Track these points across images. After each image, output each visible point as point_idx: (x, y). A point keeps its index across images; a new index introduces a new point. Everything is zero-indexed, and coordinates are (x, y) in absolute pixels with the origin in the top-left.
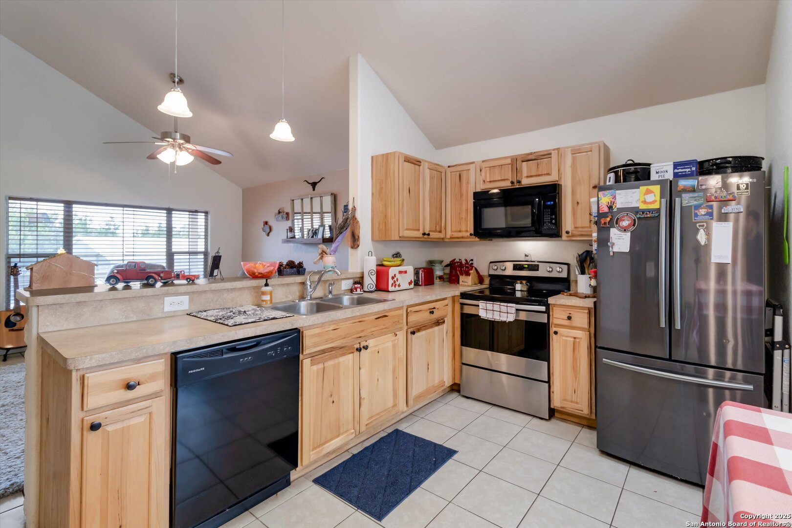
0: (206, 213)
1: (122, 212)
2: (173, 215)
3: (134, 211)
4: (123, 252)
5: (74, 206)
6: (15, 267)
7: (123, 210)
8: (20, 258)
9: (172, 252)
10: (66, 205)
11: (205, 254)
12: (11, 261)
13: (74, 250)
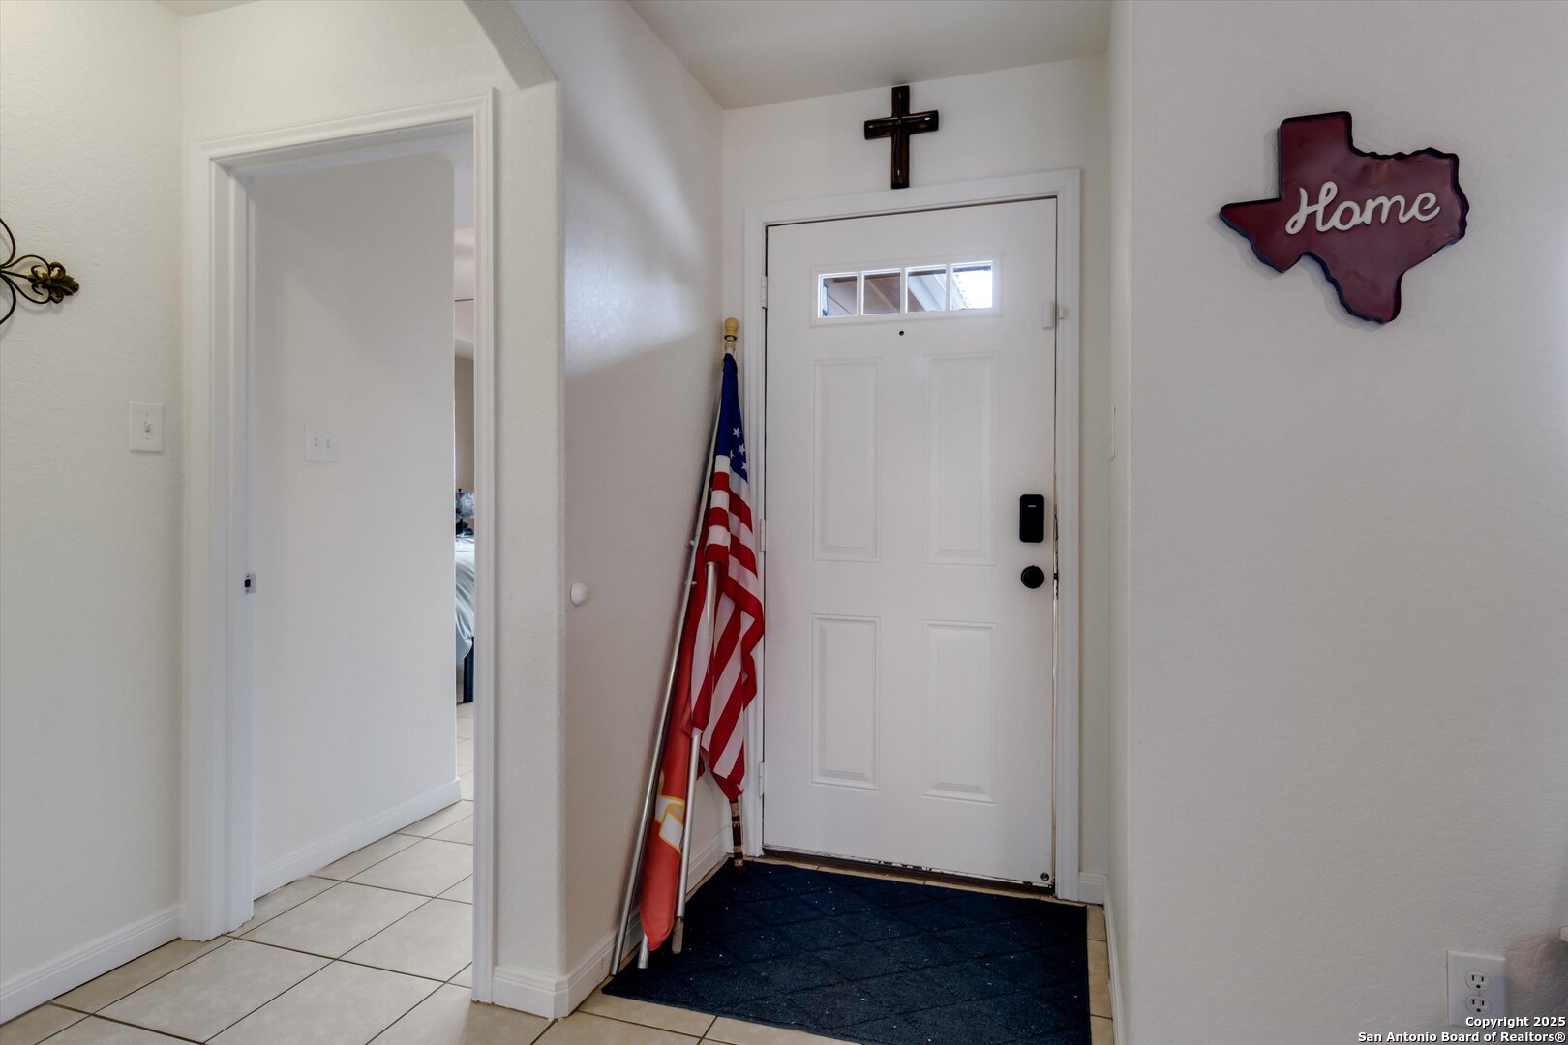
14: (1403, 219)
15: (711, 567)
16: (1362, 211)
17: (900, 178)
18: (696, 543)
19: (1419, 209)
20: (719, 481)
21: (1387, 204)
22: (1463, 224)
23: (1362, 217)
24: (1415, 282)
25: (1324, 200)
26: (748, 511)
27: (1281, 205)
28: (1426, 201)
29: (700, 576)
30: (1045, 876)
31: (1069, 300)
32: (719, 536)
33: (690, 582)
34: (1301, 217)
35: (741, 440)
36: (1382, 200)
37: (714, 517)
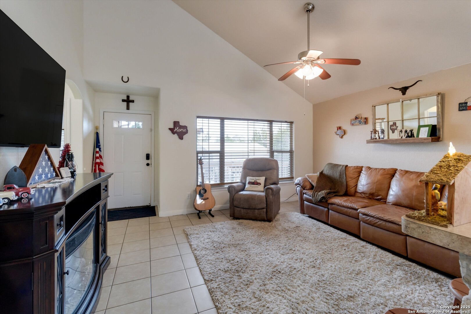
0: (291, 123)
1: (247, 124)
2: (273, 125)
3: (254, 123)
4: (248, 151)
5: (225, 121)
6: (201, 159)
7: (248, 122)
8: (202, 154)
9: (273, 150)
10: (221, 120)
11: (291, 152)
12: (199, 155)
13: (225, 149)
14: (183, 131)
15: (97, 166)
17: (128, 108)
18: (94, 162)
20: (97, 152)
22: (187, 132)
23: (180, 131)
24: (184, 137)
25: (177, 129)
26: (102, 157)
27: (174, 129)
28: (185, 130)
29: (95, 166)
30: (149, 204)
31: (153, 128)
32: (98, 161)
33: (94, 168)
34: (176, 129)
35: (100, 146)
36: (182, 129)
37: (97, 158)
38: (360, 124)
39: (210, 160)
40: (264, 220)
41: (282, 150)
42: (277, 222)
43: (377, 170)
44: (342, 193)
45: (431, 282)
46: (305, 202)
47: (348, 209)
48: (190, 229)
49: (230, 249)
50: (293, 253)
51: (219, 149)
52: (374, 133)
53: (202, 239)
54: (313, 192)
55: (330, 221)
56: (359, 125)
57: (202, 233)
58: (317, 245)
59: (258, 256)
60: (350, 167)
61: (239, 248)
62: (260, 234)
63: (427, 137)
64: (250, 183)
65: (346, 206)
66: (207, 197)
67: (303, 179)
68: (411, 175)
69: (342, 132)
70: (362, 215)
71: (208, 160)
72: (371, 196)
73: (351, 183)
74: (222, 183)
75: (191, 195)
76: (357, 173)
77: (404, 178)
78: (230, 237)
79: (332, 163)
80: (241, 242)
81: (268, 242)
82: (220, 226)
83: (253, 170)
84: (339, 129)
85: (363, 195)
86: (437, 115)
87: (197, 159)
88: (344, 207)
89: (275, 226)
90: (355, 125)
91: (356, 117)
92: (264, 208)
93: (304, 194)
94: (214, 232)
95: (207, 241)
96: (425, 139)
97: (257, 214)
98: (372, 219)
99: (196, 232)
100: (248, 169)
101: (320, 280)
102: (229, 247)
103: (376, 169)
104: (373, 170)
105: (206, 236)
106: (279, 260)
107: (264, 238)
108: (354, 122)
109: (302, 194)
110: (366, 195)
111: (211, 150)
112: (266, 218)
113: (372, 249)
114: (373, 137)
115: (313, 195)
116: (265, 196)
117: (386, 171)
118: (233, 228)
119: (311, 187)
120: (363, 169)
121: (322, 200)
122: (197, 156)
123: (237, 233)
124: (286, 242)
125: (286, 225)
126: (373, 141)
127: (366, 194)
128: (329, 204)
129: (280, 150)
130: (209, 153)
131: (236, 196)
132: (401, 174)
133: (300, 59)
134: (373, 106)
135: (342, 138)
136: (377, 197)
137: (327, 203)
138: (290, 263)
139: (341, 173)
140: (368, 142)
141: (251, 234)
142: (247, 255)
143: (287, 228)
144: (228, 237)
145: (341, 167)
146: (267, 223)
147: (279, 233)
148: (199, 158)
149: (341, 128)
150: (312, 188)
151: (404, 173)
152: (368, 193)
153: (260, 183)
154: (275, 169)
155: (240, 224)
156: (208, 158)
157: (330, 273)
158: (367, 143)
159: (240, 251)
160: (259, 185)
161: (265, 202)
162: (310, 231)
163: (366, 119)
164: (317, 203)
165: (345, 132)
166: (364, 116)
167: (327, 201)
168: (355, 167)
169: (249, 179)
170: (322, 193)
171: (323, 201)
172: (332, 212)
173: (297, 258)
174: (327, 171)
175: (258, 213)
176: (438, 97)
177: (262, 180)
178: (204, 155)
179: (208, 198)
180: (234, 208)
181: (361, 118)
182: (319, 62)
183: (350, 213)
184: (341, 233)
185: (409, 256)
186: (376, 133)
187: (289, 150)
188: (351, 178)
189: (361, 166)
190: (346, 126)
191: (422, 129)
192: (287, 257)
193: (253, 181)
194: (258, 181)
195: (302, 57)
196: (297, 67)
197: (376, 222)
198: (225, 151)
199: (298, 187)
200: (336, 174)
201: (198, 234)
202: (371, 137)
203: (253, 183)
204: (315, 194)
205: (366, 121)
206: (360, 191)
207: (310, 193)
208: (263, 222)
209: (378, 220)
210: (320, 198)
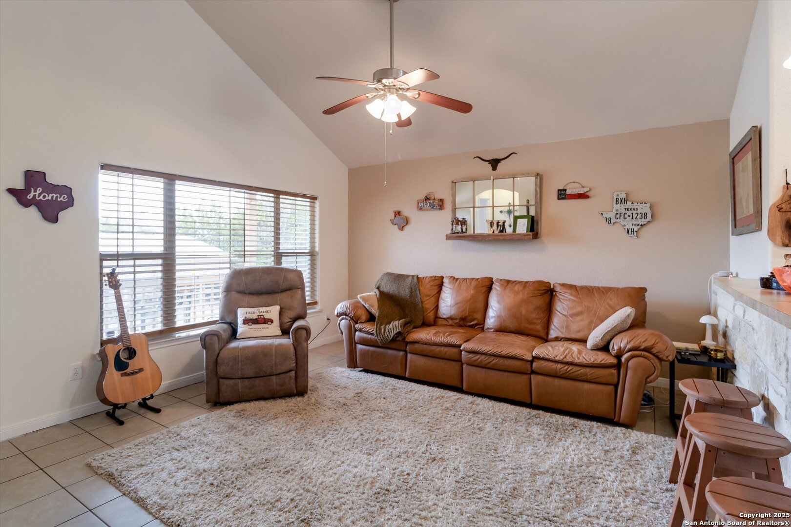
0: (313, 199)
4: (230, 252)
5: (177, 182)
6: (112, 275)
7: (230, 191)
8: (118, 260)
9: (280, 251)
10: (166, 181)
11: (312, 254)
12: (105, 263)
13: (177, 249)
14: (59, 200)
16: (48, 196)
19: (63, 198)
21: (55, 196)
22: (73, 204)
23: (48, 198)
24: (61, 215)
25: (38, 192)
27: (26, 191)
28: (64, 197)
34: (36, 191)
36: (53, 194)
38: (433, 208)
39: (136, 275)
40: (290, 395)
41: (296, 251)
42: (315, 394)
43: (466, 281)
44: (420, 323)
45: (571, 430)
46: (359, 346)
47: (443, 348)
48: (108, 460)
49: (253, 478)
50: (386, 446)
51: (160, 249)
52: (456, 224)
53: (164, 475)
54: (377, 326)
55: (410, 372)
56: (431, 210)
57: (154, 461)
58: (412, 418)
59: (327, 473)
60: (424, 277)
61: (277, 470)
62: (299, 425)
63: (527, 232)
64: (246, 321)
65: (440, 342)
66: (137, 367)
67: (352, 304)
68: (515, 286)
69: (401, 221)
70: (467, 354)
71: (131, 276)
72: (462, 323)
73: (429, 305)
74: (169, 330)
75: (83, 368)
76: (436, 287)
77: (507, 291)
78: (236, 451)
79: (393, 273)
80: (272, 454)
81: (326, 438)
82: (193, 431)
83: (251, 294)
84: (397, 216)
85: (451, 322)
86: (535, 203)
87: (102, 275)
88: (436, 344)
89: (318, 404)
90: (425, 210)
91: (426, 197)
92: (291, 371)
93: (356, 330)
94: (185, 448)
95: (181, 474)
96: (525, 235)
97: (275, 386)
98: (483, 357)
99: (133, 461)
100: (236, 292)
101: (457, 479)
102: (249, 473)
103: (465, 279)
104: (461, 282)
105: (169, 465)
106: (371, 468)
107: (313, 431)
108: (422, 205)
109: (351, 331)
110: (454, 321)
111: (138, 250)
112: (295, 389)
113: (484, 404)
114: (454, 230)
115: (377, 331)
116: (293, 345)
117: (479, 281)
118: (232, 428)
119: (369, 316)
120: (445, 280)
121: (396, 337)
122: (101, 267)
123: (247, 435)
124: (358, 428)
125: (337, 396)
126: (454, 236)
127: (456, 319)
128: (407, 343)
129: (292, 251)
130: (134, 259)
131: (224, 354)
132: (502, 285)
133: (379, 81)
134: (453, 182)
135: (402, 230)
136: (471, 322)
137: (405, 342)
138: (394, 466)
139: (411, 288)
140: (448, 238)
141: (280, 431)
142: (302, 478)
143: (342, 401)
144: (231, 452)
145: (410, 279)
146: (299, 399)
147: (334, 413)
148: (106, 271)
149: (401, 213)
150: (371, 318)
151: (506, 284)
152: (459, 317)
153: (271, 319)
154: (299, 288)
155: (240, 416)
156: (132, 269)
157: (463, 461)
158: (447, 240)
159: (281, 474)
160: (269, 323)
161: (294, 358)
162: (384, 396)
163: (442, 201)
164: (385, 346)
165: (407, 221)
166: (439, 196)
167: (404, 339)
168: (431, 277)
169: (244, 314)
170: (394, 326)
171: (398, 339)
172: (415, 357)
173: (398, 454)
174: (388, 287)
175: (276, 383)
176: (536, 178)
177: (273, 312)
178: (121, 263)
179: (141, 370)
180: (218, 382)
181: (434, 199)
182: (409, 94)
183: (446, 352)
184: (431, 389)
185: (534, 403)
186: (458, 224)
187: (307, 251)
188: (428, 296)
189: (440, 275)
190: (409, 211)
191: (519, 221)
192: (380, 457)
193: (255, 316)
194: (267, 316)
195: (384, 78)
196: (367, 95)
197: (489, 361)
198: (177, 254)
199: (343, 319)
200: (404, 292)
201: (142, 465)
202: (452, 230)
203: (256, 321)
204: (380, 329)
205: (441, 205)
206: (445, 316)
207: (368, 327)
208: (288, 400)
209: (492, 358)
210: (392, 334)
